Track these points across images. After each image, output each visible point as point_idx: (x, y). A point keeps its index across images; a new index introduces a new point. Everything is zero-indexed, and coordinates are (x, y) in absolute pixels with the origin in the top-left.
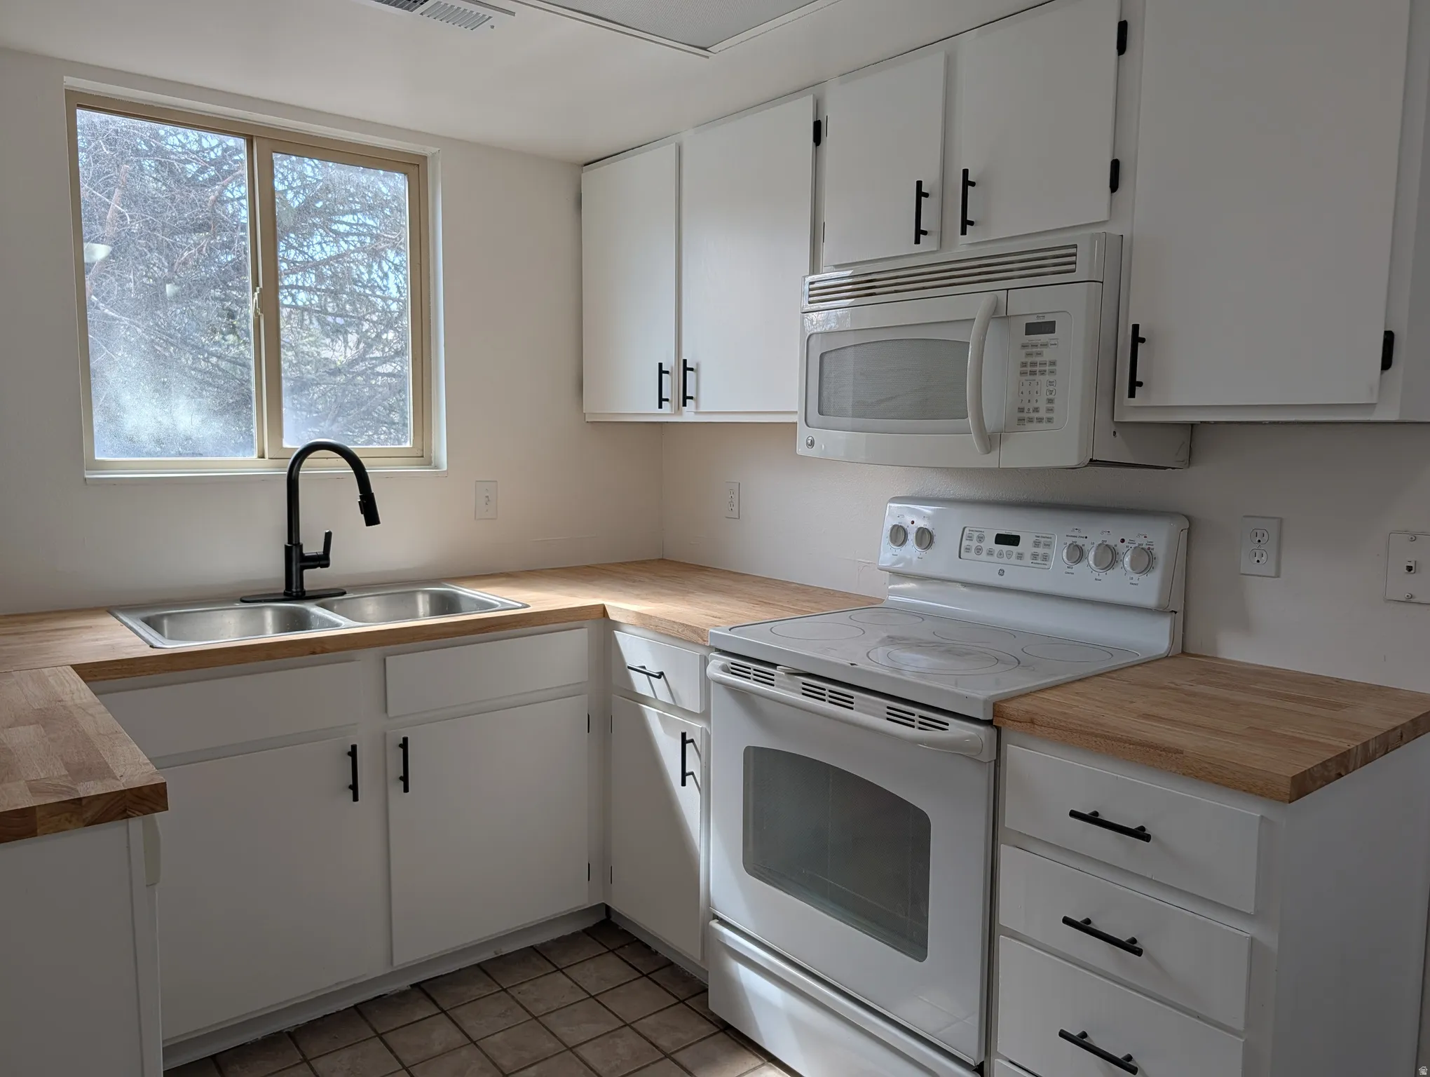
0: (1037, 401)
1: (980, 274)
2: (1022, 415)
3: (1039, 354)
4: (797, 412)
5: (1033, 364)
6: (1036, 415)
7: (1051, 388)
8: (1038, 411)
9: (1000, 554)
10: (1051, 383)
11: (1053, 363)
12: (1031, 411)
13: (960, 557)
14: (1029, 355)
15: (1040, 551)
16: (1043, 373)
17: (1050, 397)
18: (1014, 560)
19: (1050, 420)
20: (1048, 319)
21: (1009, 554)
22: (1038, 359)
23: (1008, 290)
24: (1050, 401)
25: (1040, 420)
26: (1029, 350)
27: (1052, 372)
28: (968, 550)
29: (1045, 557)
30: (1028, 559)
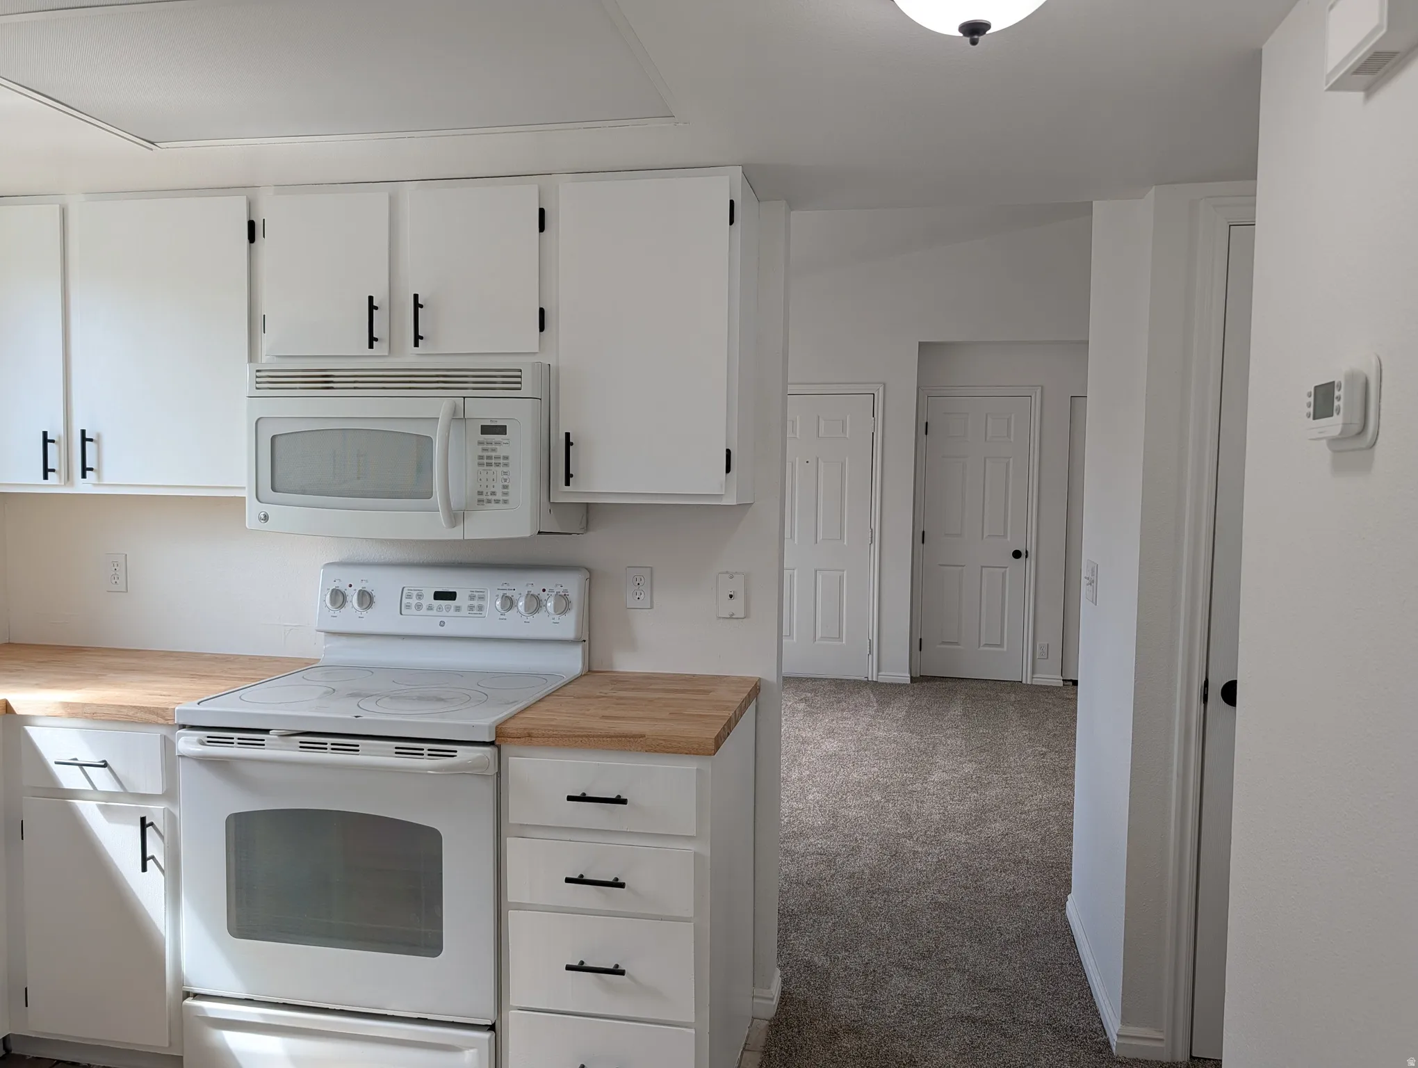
0: (494, 487)
1: (438, 382)
2: (481, 497)
3: (494, 450)
4: (244, 488)
5: (489, 458)
6: (493, 498)
7: (505, 477)
8: (495, 495)
9: (439, 608)
10: (505, 473)
11: (506, 458)
12: (489, 494)
13: (401, 614)
14: (484, 450)
15: (475, 603)
16: (498, 465)
17: (506, 484)
18: (452, 612)
19: (505, 502)
20: (500, 423)
21: (448, 608)
22: (493, 454)
23: (464, 398)
24: (505, 487)
25: (497, 501)
26: (485, 446)
27: (506, 465)
28: (408, 607)
29: (481, 608)
30: (465, 611)
